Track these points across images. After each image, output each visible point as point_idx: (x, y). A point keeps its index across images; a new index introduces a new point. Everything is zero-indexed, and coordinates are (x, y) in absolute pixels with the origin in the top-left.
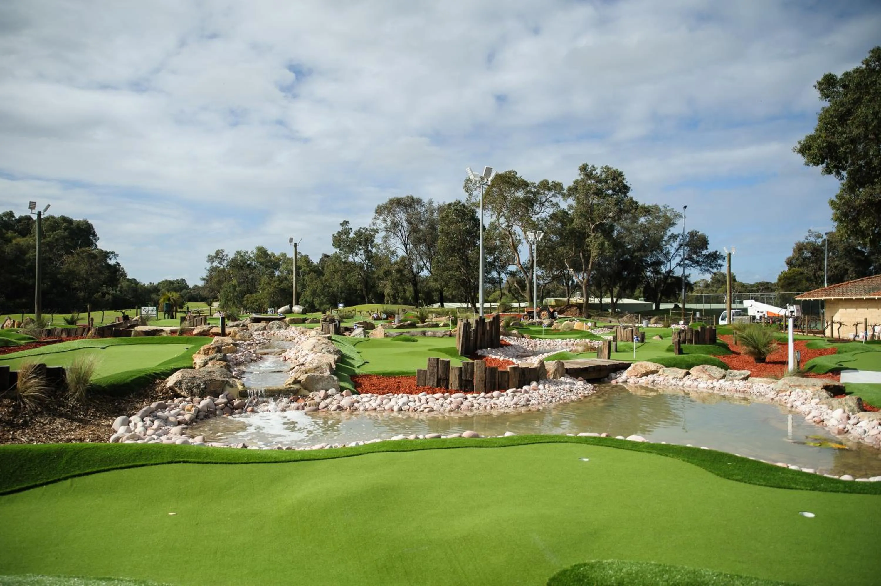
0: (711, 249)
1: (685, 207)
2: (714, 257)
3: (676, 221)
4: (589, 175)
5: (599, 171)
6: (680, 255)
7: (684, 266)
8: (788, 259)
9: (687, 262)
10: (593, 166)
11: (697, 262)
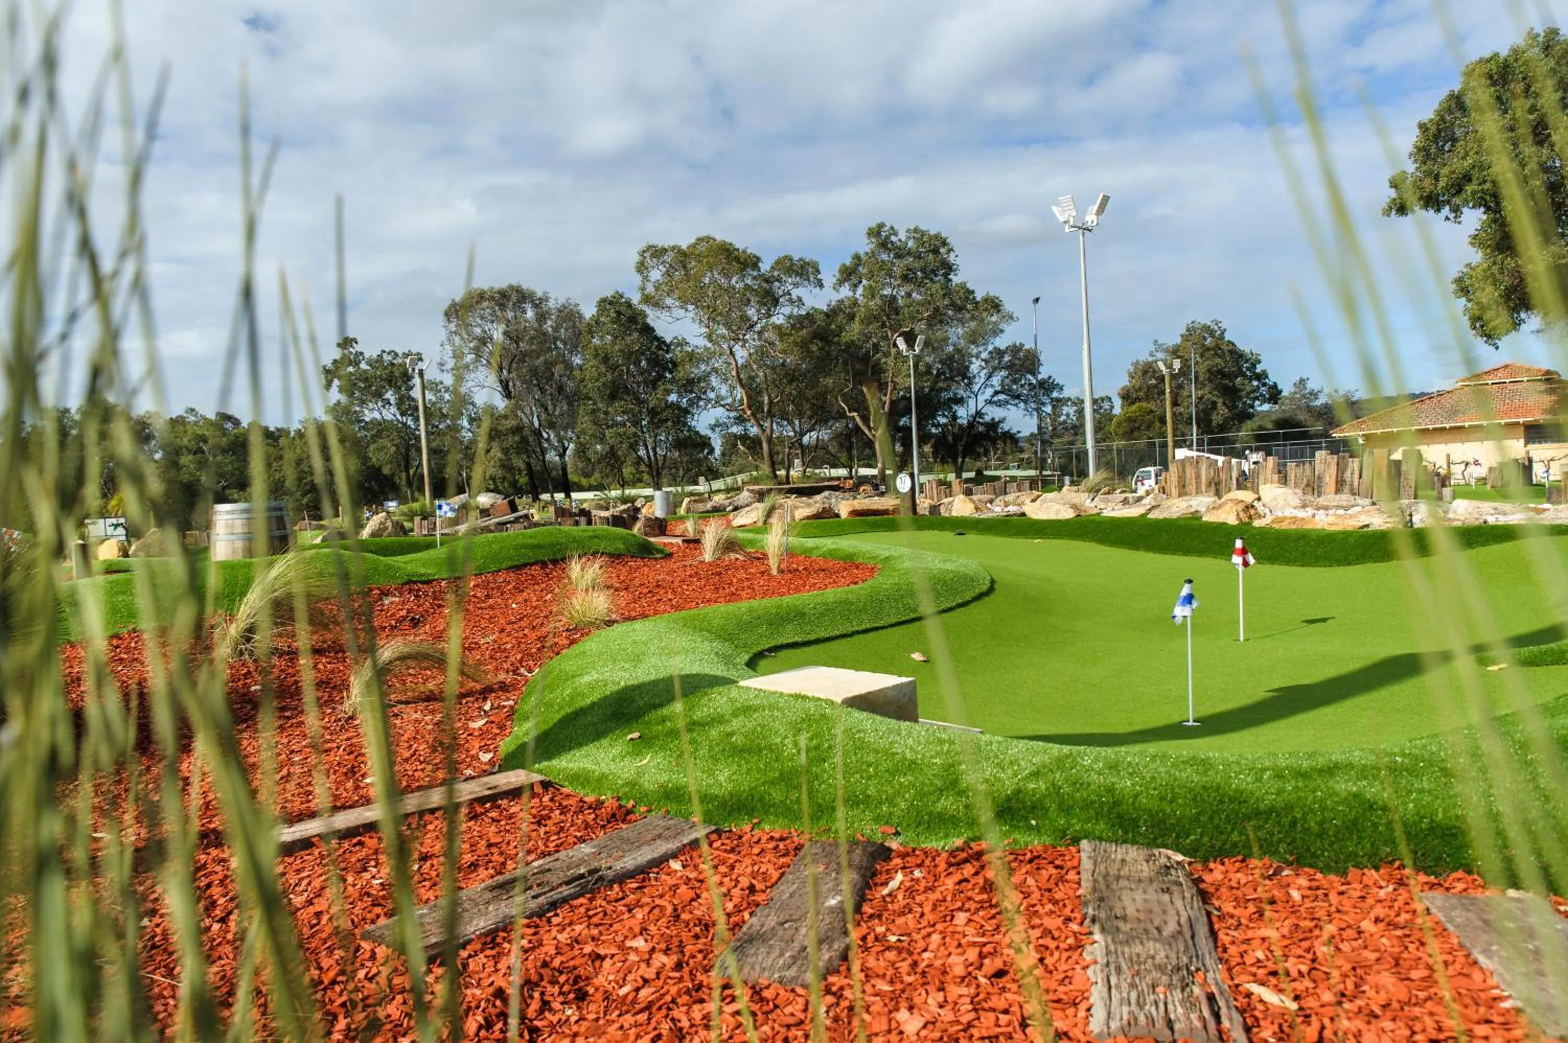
0: (1043, 374)
1: (1037, 300)
2: (1047, 386)
3: (1003, 326)
4: (884, 245)
5: (903, 236)
6: (992, 386)
7: (999, 404)
8: (1123, 389)
9: (1002, 397)
10: (892, 228)
11: (1018, 397)
